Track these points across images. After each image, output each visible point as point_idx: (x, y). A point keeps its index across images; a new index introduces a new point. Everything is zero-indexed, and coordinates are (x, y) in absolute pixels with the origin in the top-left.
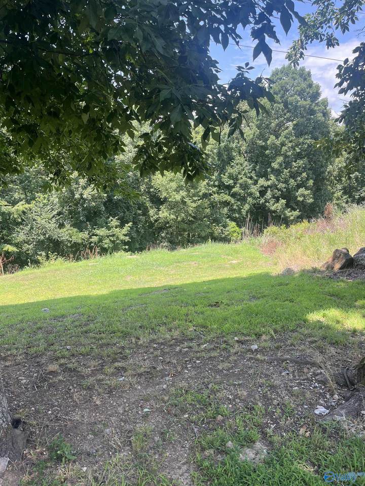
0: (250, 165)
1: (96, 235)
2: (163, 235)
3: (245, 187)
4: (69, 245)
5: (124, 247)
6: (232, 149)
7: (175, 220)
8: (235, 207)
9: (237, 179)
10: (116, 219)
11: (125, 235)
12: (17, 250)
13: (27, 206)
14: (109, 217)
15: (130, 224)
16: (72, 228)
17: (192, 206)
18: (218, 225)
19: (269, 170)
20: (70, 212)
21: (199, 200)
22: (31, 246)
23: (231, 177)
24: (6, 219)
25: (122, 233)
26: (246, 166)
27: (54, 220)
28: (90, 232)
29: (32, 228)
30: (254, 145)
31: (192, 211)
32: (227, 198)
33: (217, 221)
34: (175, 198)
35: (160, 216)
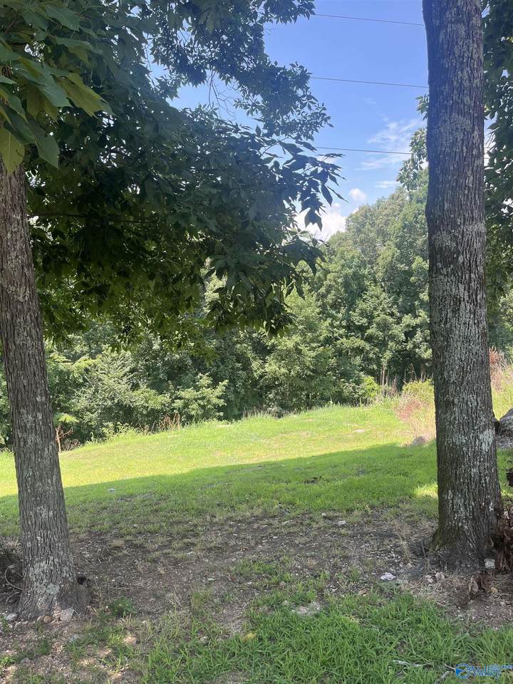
0: (390, 297)
1: (180, 398)
2: (271, 396)
3: (384, 327)
4: (145, 412)
5: (217, 414)
6: (364, 276)
7: (287, 376)
8: (371, 355)
9: (372, 317)
10: (207, 376)
11: (219, 398)
12: (76, 421)
13: (91, 361)
14: (197, 374)
15: (226, 382)
16: (149, 389)
17: (309, 355)
18: (348, 380)
19: (416, 303)
20: (147, 368)
21: (320, 347)
22: (95, 415)
23: (363, 314)
24: (64, 380)
25: (215, 395)
26: (385, 299)
27: (125, 379)
28: (172, 394)
29: (97, 391)
30: (393, 269)
31: (310, 362)
32: (359, 343)
33: (346, 375)
34: (286, 345)
35: (267, 370)
